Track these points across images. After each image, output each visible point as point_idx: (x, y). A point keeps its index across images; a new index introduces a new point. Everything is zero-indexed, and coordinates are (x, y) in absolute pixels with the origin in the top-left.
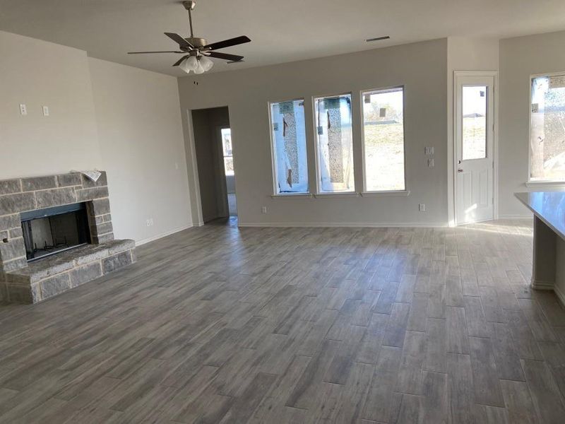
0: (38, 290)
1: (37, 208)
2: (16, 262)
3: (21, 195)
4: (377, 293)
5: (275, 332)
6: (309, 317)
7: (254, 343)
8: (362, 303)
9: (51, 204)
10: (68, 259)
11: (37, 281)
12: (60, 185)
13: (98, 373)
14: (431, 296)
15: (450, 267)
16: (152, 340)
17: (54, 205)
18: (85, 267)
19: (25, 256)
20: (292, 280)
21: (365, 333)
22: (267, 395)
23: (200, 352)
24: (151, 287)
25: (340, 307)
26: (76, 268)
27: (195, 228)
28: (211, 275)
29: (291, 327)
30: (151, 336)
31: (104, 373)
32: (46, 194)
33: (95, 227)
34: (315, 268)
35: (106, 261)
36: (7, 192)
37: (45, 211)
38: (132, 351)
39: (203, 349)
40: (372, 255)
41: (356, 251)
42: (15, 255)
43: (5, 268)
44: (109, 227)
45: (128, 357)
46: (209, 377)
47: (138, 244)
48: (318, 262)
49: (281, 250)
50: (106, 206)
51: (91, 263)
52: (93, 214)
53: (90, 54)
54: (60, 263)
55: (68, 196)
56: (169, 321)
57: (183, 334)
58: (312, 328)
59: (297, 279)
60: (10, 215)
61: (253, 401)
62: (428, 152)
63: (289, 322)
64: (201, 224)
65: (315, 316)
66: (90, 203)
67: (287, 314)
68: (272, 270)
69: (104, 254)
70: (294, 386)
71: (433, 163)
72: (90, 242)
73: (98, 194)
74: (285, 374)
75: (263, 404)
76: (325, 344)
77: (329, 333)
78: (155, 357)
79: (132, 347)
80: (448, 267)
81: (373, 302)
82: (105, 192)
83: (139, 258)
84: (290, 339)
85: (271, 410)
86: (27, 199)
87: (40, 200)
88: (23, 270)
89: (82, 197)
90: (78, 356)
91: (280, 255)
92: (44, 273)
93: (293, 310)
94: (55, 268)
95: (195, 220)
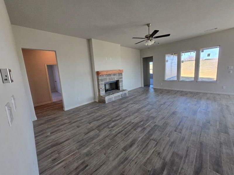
1: (108, 81)
10: (113, 94)
11: (107, 98)
13: (118, 132)
16: (133, 123)
19: (105, 92)
24: (132, 104)
27: (142, 87)
30: (133, 121)
31: (120, 132)
33: (119, 86)
37: (109, 82)
38: (128, 126)
44: (122, 86)
50: (122, 81)
51: (118, 95)
54: (112, 94)
64: (143, 86)
69: (121, 93)
73: (120, 78)
79: (128, 124)
82: (122, 78)
86: (106, 79)
88: (104, 95)
89: (117, 79)
92: (108, 97)
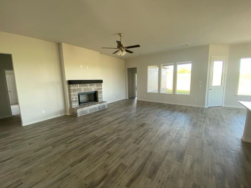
0: (79, 113)
2: (76, 105)
3: (78, 88)
4: (175, 132)
5: (134, 143)
6: (148, 138)
7: (125, 146)
8: (169, 135)
9: (86, 91)
12: (89, 86)
14: (197, 137)
15: (205, 125)
17: (87, 91)
18: (93, 108)
20: (147, 121)
21: (168, 152)
22: (120, 177)
23: (107, 146)
25: (160, 136)
26: (90, 108)
28: (123, 115)
29: (140, 141)
32: (85, 88)
34: (155, 117)
35: (99, 107)
36: (75, 87)
39: (108, 145)
40: (176, 115)
41: (171, 113)
42: (75, 103)
43: (72, 107)
45: (86, 142)
46: (104, 159)
47: (108, 103)
48: (157, 115)
49: (146, 109)
52: (98, 94)
53: (100, 53)
55: (91, 89)
56: (104, 130)
57: (106, 136)
58: (148, 144)
59: (148, 121)
60: (75, 93)
61: (114, 178)
62: (199, 82)
63: (140, 139)
65: (150, 138)
66: (97, 91)
67: (141, 135)
68: (142, 116)
70: (132, 175)
71: (201, 86)
72: (97, 101)
74: (131, 166)
75: (117, 182)
76: (151, 153)
77: (154, 148)
78: (94, 144)
80: (204, 124)
81: (173, 136)
83: (108, 106)
84: (138, 148)
85: (119, 186)
87: (84, 90)
90: (75, 138)
91: (146, 111)
93: (143, 134)
94: (84, 108)
95: (126, 97)
